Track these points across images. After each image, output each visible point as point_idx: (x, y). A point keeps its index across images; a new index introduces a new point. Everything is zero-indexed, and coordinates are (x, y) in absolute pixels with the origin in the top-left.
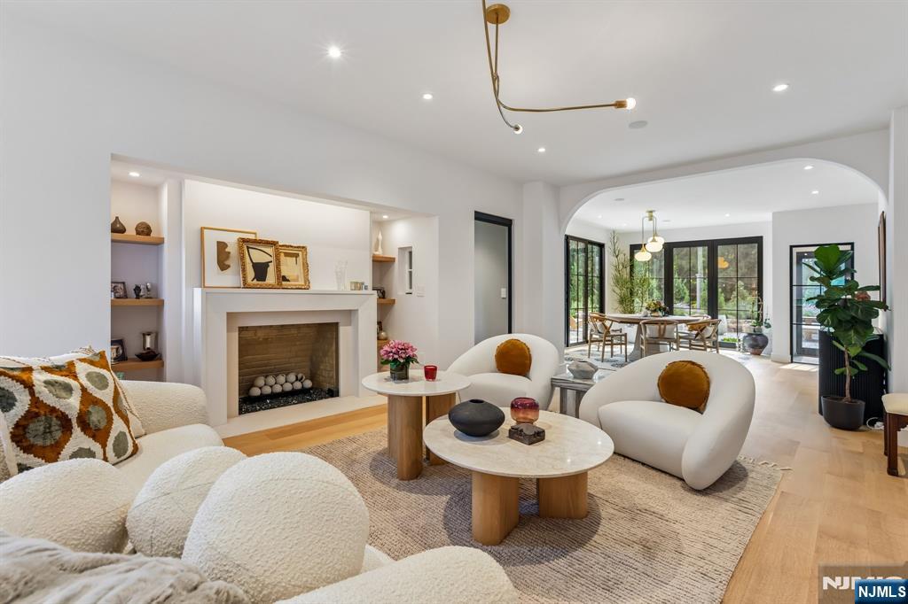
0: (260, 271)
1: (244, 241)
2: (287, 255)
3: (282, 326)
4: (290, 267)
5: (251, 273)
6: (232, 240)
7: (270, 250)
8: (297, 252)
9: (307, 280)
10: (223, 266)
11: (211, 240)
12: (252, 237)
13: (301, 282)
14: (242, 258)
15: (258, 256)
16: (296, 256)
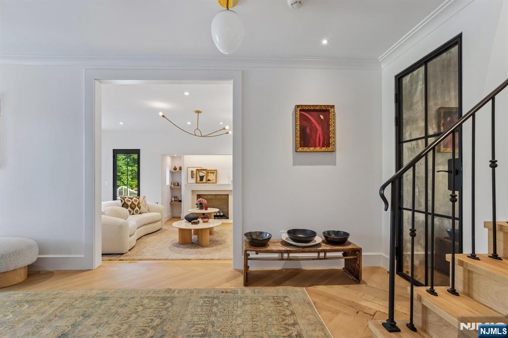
0: (202, 178)
1: (197, 170)
2: (211, 173)
3: (216, 195)
4: (211, 177)
5: (199, 179)
6: (194, 170)
7: (205, 172)
8: (214, 172)
9: (216, 181)
10: (192, 177)
11: (190, 170)
12: (200, 168)
13: (214, 181)
14: (197, 175)
15: (201, 174)
16: (214, 173)
